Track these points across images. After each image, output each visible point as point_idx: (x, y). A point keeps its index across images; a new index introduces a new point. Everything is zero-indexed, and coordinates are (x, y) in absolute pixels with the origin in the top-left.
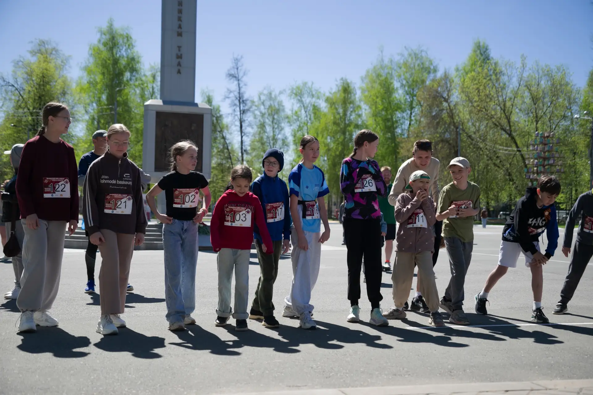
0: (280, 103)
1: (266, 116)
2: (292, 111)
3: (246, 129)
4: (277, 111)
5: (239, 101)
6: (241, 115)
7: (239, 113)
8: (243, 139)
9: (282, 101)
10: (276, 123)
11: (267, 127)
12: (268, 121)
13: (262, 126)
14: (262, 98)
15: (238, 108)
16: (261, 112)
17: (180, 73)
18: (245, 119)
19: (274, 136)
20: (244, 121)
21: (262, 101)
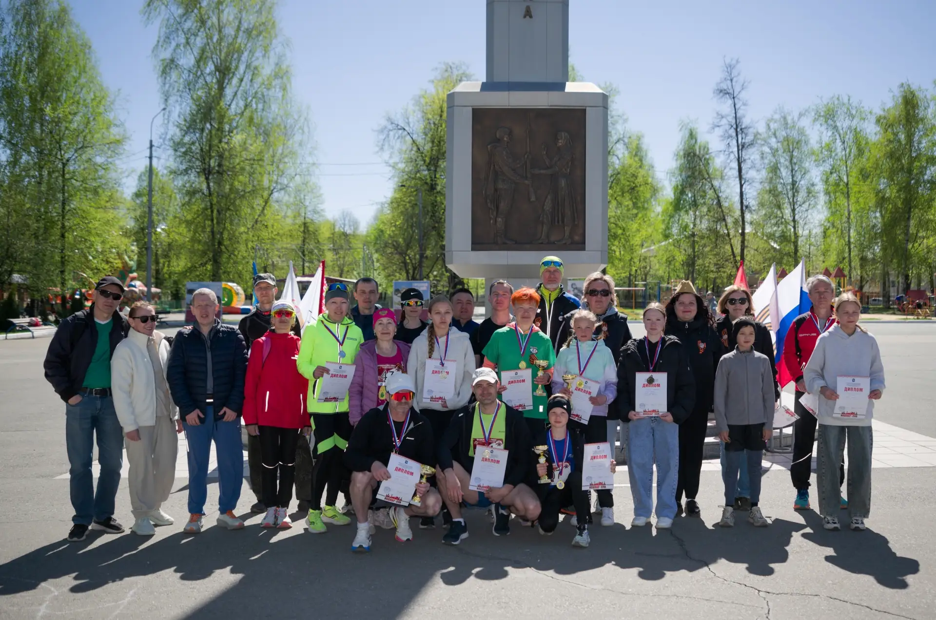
0: (801, 132)
1: (780, 152)
2: (821, 143)
3: (747, 172)
4: (798, 145)
5: (736, 130)
6: (740, 152)
7: (736, 149)
8: (743, 189)
9: (803, 129)
10: (796, 164)
11: (782, 170)
12: (784, 160)
13: (775, 169)
14: (773, 126)
15: (734, 142)
16: (771, 148)
17: (531, 17)
18: (746, 157)
19: (794, 183)
20: (745, 160)
21: (773, 130)
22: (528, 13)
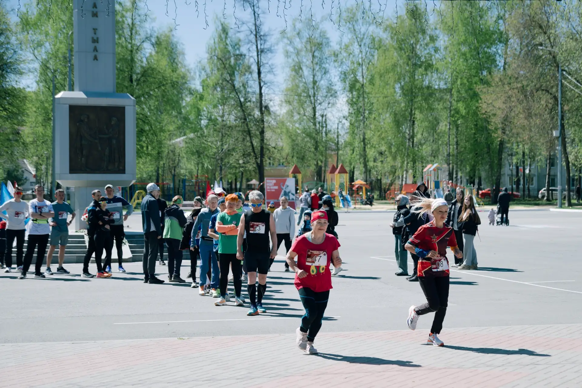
0: (323, 35)
1: (303, 53)
2: (340, 44)
3: (266, 76)
4: (319, 46)
5: (256, 36)
6: (259, 56)
7: (255, 54)
8: (263, 91)
9: (325, 32)
10: (317, 64)
11: (304, 68)
12: (307, 60)
13: (297, 69)
14: (299, 26)
15: (255, 47)
16: (295, 48)
17: (97, 60)
18: (265, 62)
19: (315, 82)
20: (263, 64)
21: (297, 30)
22: (96, 58)
